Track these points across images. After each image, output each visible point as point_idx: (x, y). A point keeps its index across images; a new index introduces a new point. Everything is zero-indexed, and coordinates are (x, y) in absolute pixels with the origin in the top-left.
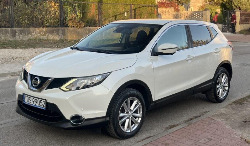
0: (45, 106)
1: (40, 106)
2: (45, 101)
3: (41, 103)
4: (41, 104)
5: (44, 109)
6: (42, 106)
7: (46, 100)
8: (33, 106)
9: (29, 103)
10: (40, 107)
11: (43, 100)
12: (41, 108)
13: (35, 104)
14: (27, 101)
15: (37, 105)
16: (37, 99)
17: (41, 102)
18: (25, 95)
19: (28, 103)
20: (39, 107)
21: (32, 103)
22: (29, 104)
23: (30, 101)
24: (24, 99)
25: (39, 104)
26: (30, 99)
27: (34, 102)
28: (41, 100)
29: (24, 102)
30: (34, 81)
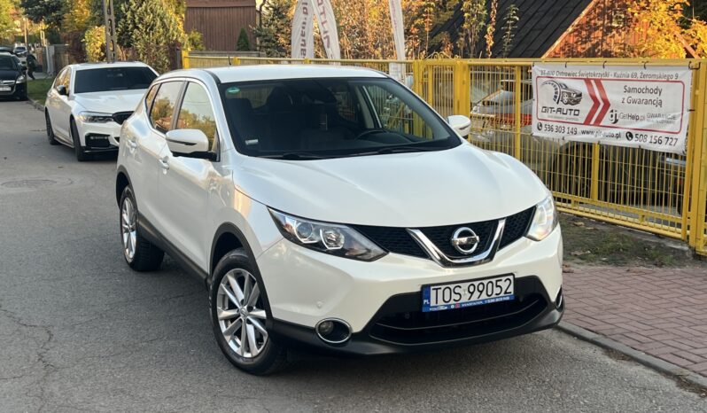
0: (511, 289)
1: (494, 296)
2: (511, 278)
3: (497, 286)
4: (497, 290)
5: (508, 298)
6: (502, 294)
7: (512, 274)
8: (471, 304)
9: (452, 302)
10: (495, 298)
11: (504, 279)
12: (497, 300)
13: (475, 297)
14: (437, 302)
15: (484, 296)
16: (485, 282)
17: (499, 283)
18: (432, 288)
19: (449, 306)
20: (493, 301)
21: (465, 299)
22: (453, 307)
23: (457, 297)
24: (425, 301)
25: (489, 293)
26: (457, 290)
27: (472, 293)
28: (497, 281)
29: (424, 310)
30: (457, 240)
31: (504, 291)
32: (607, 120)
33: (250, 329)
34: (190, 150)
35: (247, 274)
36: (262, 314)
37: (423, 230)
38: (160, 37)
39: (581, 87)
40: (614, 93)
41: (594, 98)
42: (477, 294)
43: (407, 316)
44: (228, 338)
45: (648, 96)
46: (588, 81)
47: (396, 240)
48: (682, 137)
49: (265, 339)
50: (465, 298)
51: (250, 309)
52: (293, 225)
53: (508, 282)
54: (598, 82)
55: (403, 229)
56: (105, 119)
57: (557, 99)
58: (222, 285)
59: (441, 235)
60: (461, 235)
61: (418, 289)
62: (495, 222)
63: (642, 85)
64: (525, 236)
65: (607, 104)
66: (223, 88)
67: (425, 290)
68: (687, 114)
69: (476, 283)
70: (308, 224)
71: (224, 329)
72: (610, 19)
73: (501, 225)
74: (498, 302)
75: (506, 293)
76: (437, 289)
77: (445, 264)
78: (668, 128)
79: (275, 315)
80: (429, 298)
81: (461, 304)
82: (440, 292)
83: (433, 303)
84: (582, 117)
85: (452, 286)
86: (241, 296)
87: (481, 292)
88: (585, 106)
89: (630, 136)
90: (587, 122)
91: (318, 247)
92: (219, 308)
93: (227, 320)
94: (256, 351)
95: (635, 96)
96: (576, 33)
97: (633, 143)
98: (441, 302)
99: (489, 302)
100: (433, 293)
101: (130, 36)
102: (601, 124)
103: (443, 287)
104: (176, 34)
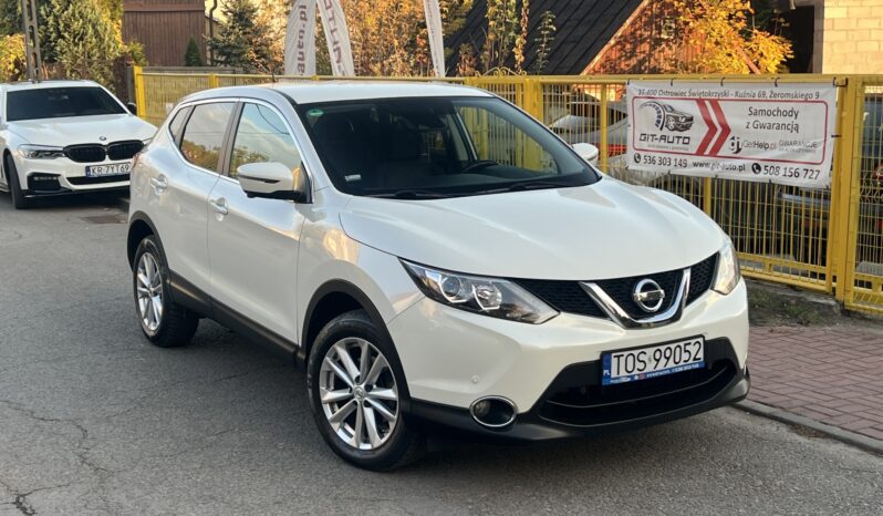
0: (701, 355)
1: (682, 363)
2: (701, 340)
3: (686, 351)
4: (685, 356)
5: (697, 366)
6: (691, 361)
7: (702, 336)
8: (656, 374)
9: (636, 372)
10: (683, 366)
11: (693, 341)
12: (686, 368)
13: (661, 366)
14: (618, 372)
15: (671, 364)
16: (673, 346)
17: (688, 348)
18: (614, 354)
19: (632, 377)
20: (681, 369)
21: (650, 368)
22: (636, 378)
23: (641, 366)
24: (605, 372)
25: (677, 360)
26: (642, 357)
27: (658, 361)
28: (686, 345)
29: (605, 382)
30: (640, 295)
31: (691, 358)
32: (726, 149)
33: (369, 413)
34: (271, 188)
35: (365, 345)
36: (390, 394)
37: (600, 283)
38: (92, 48)
39: (692, 109)
40: (736, 116)
41: (710, 123)
42: (663, 361)
43: (583, 391)
44: (335, 426)
45: (781, 120)
46: (701, 102)
47: (568, 296)
48: (825, 168)
49: (392, 425)
50: (652, 366)
51: (369, 388)
52: (437, 280)
53: (697, 345)
54: (715, 104)
55: (575, 283)
56: (53, 154)
57: (661, 124)
58: (328, 359)
59: (620, 288)
60: (643, 290)
61: (596, 357)
62: (679, 273)
63: (773, 106)
64: (712, 289)
65: (726, 130)
66: (302, 110)
67: (605, 358)
68: (831, 141)
69: (663, 348)
70: (456, 278)
71: (329, 415)
72: (659, 28)
73: (687, 275)
74: (688, 371)
75: (695, 359)
76: (618, 357)
77: (628, 325)
78: (808, 157)
79: (414, 394)
80: (609, 368)
81: (646, 374)
82: (622, 359)
83: (614, 375)
84: (694, 146)
85: (636, 353)
86: (355, 372)
87: (668, 359)
88: (698, 132)
89: (757, 168)
90: (700, 152)
91: (471, 306)
92: (322, 388)
93: (331, 403)
94: (378, 441)
95: (763, 120)
96: (619, 47)
97: (762, 177)
98: (623, 372)
99: (677, 370)
100: (614, 361)
101: (53, 48)
102: (719, 154)
103: (626, 353)
104: (113, 45)
